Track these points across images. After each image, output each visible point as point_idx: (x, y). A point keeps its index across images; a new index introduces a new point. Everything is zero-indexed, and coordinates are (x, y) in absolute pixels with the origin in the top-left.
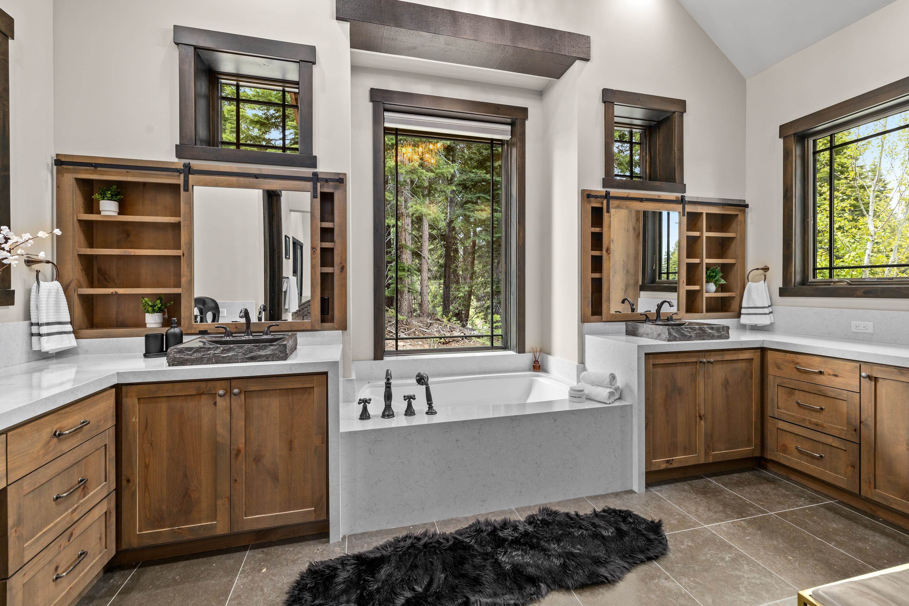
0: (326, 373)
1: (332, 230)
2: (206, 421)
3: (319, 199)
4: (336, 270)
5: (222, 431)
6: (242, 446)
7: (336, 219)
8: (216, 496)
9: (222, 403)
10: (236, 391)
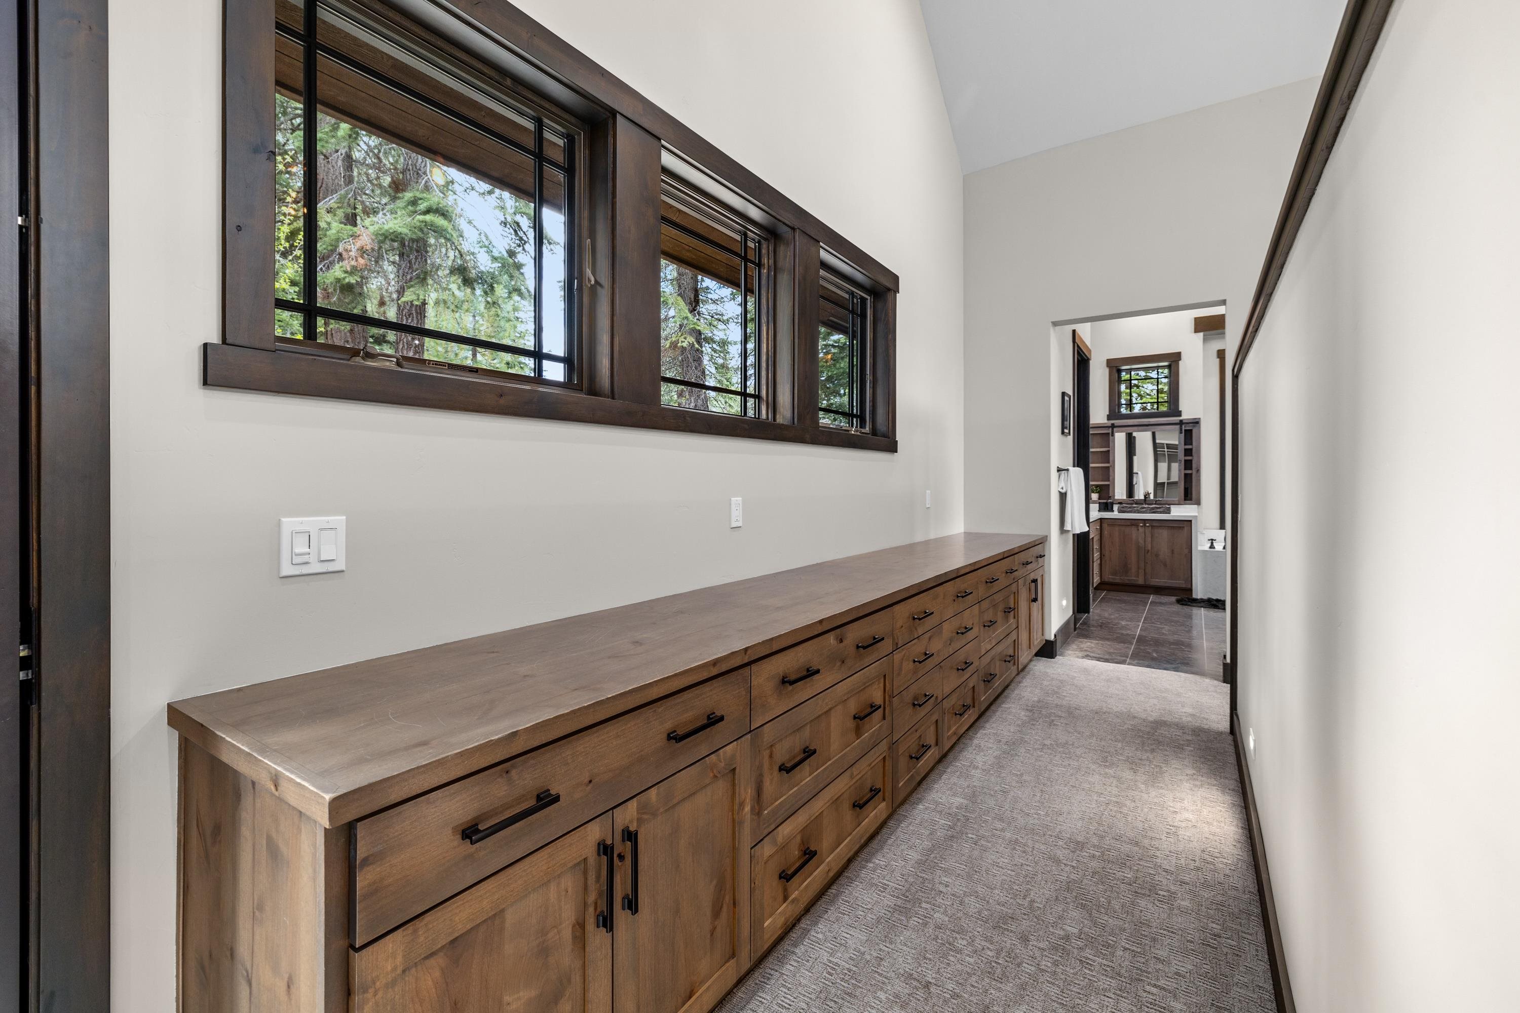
0: (1191, 521)
1: (1191, 450)
2: (1134, 536)
3: (1183, 434)
4: (1194, 472)
5: (1141, 541)
6: (1150, 548)
7: (1194, 443)
8: (1138, 568)
9: (1141, 530)
10: (1148, 525)
